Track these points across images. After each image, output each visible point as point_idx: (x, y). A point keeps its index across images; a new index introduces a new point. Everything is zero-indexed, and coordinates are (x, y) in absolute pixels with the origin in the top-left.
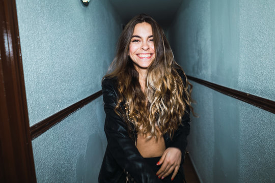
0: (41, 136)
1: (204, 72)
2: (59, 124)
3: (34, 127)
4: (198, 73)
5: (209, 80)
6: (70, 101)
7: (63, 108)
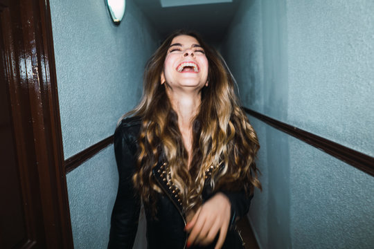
0: (73, 171)
1: (257, 102)
2: (90, 160)
3: (68, 160)
4: (251, 104)
5: (261, 112)
6: (101, 136)
7: (94, 144)
